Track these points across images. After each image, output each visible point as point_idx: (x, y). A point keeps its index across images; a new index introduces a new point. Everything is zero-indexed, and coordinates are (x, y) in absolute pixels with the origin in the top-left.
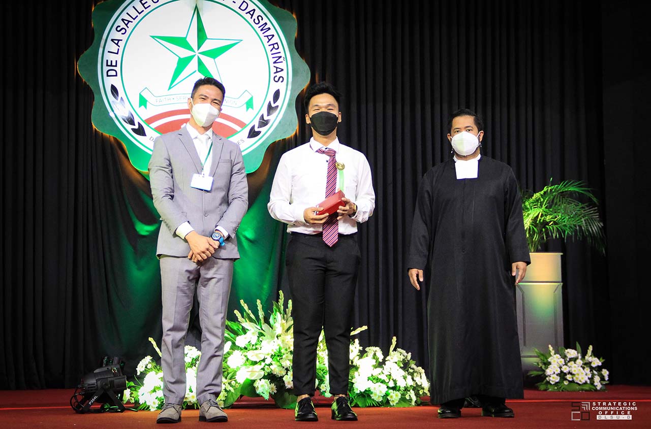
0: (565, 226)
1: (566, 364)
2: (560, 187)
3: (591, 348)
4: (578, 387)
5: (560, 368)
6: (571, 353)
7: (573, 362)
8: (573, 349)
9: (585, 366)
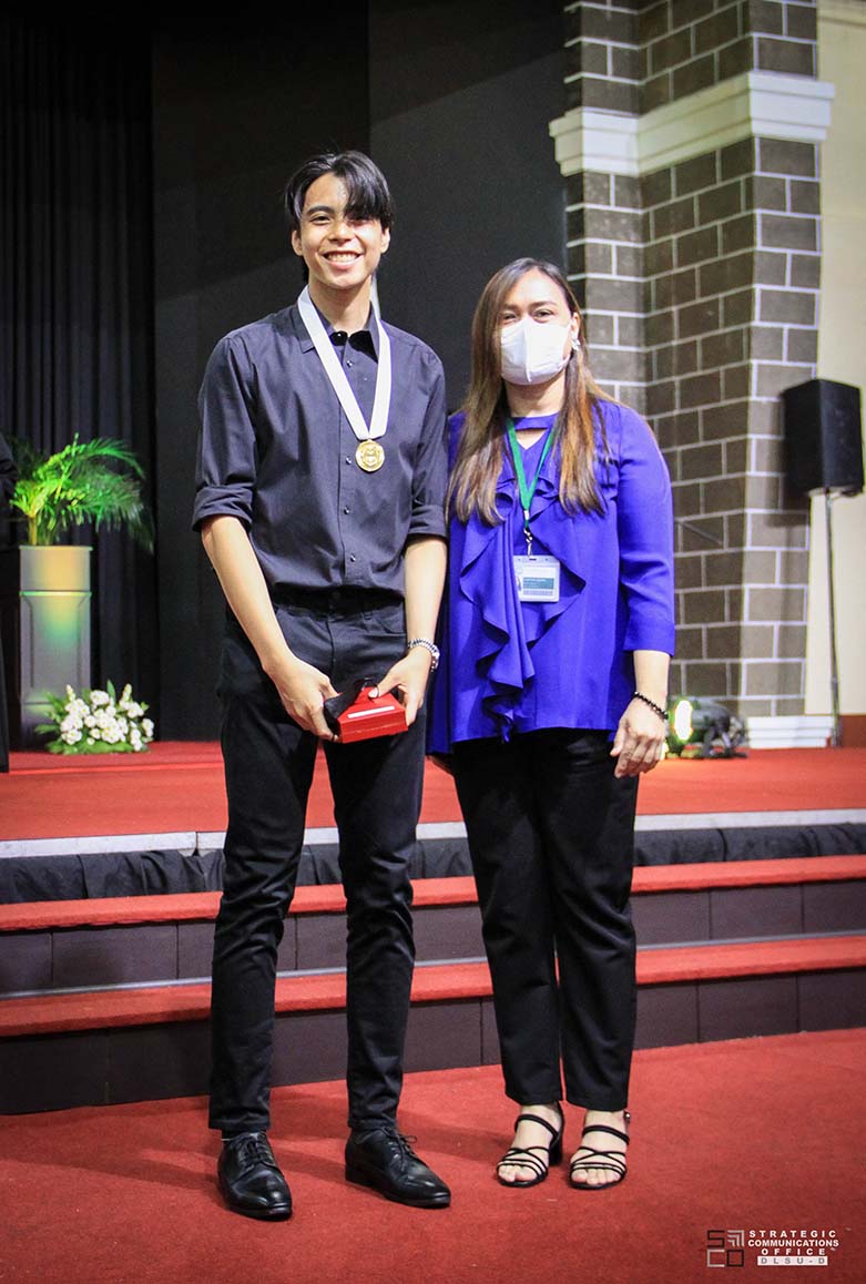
0: (98, 507)
1: (92, 714)
2: (92, 449)
3: (128, 689)
4: (107, 748)
5: (83, 719)
6: (100, 697)
7: (101, 711)
8: (102, 690)
9: (118, 716)
